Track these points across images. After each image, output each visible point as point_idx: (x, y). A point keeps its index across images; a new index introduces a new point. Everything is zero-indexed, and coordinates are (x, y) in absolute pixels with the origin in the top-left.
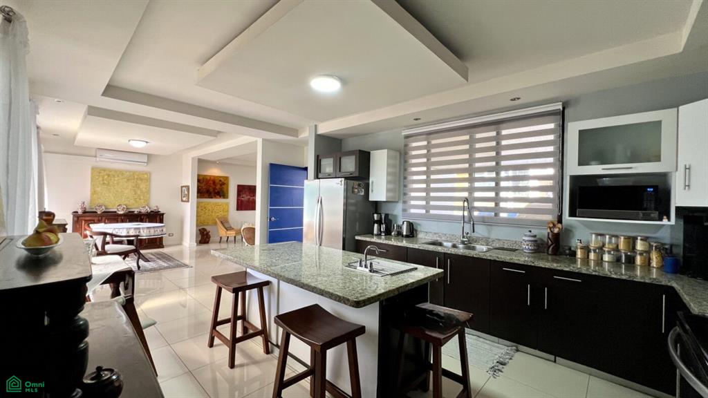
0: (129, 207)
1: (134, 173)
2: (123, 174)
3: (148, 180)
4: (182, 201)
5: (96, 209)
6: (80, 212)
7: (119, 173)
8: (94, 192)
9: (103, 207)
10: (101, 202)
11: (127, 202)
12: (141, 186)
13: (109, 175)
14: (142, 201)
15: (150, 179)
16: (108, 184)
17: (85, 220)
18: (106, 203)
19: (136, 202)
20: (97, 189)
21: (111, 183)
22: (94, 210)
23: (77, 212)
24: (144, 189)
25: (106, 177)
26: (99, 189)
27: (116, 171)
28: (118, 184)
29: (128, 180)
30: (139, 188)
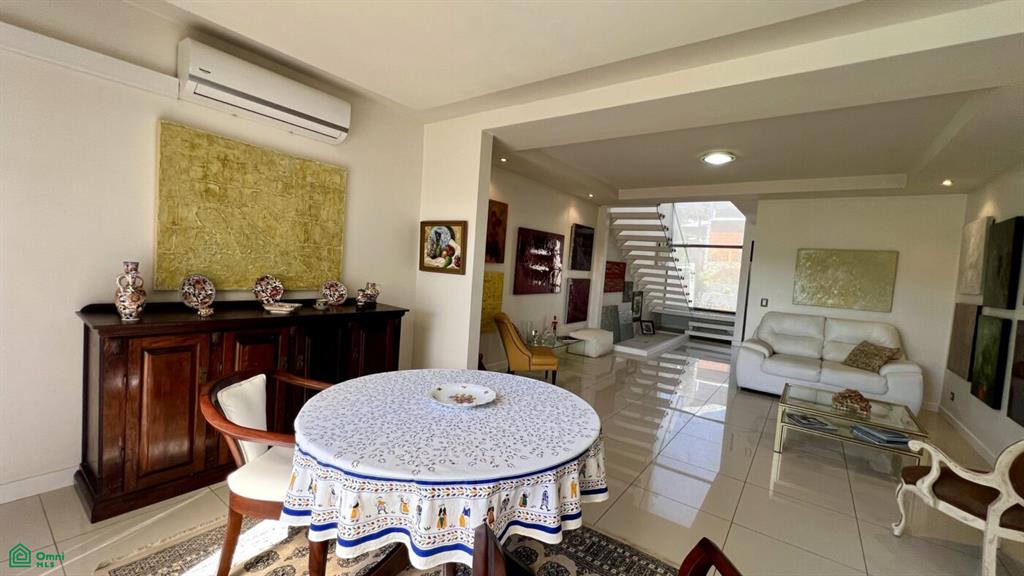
0: (290, 285)
1: (305, 161)
2: (272, 162)
3: (340, 194)
4: (423, 267)
5: (186, 295)
6: (128, 307)
7: (261, 156)
8: (170, 227)
9: (209, 288)
10: (197, 264)
11: (282, 269)
12: (324, 215)
13: (225, 161)
14: (325, 265)
15: (346, 187)
16: (222, 198)
17: (151, 352)
18: (218, 270)
19: (309, 265)
20: (183, 212)
21: (233, 194)
22: (177, 298)
23: (109, 309)
24: (330, 224)
25: (215, 167)
26: (190, 214)
27: (250, 148)
28: (256, 196)
29: (287, 187)
30: (317, 217)
